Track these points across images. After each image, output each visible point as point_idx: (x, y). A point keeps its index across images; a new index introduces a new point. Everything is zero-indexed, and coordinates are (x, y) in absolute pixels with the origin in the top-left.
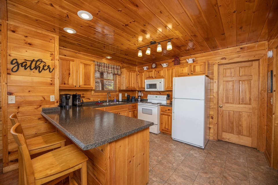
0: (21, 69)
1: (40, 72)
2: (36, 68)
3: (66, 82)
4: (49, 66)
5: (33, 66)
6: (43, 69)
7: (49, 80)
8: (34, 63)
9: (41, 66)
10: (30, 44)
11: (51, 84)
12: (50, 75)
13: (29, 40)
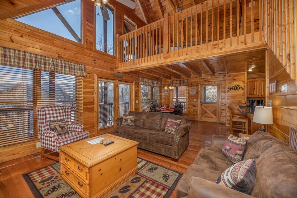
0: (232, 90)
1: (238, 90)
2: (236, 89)
3: (252, 93)
4: (242, 87)
5: (236, 88)
6: (239, 89)
7: (242, 93)
8: (236, 87)
9: (239, 88)
10: (235, 80)
11: (243, 95)
12: (242, 91)
13: (234, 78)
